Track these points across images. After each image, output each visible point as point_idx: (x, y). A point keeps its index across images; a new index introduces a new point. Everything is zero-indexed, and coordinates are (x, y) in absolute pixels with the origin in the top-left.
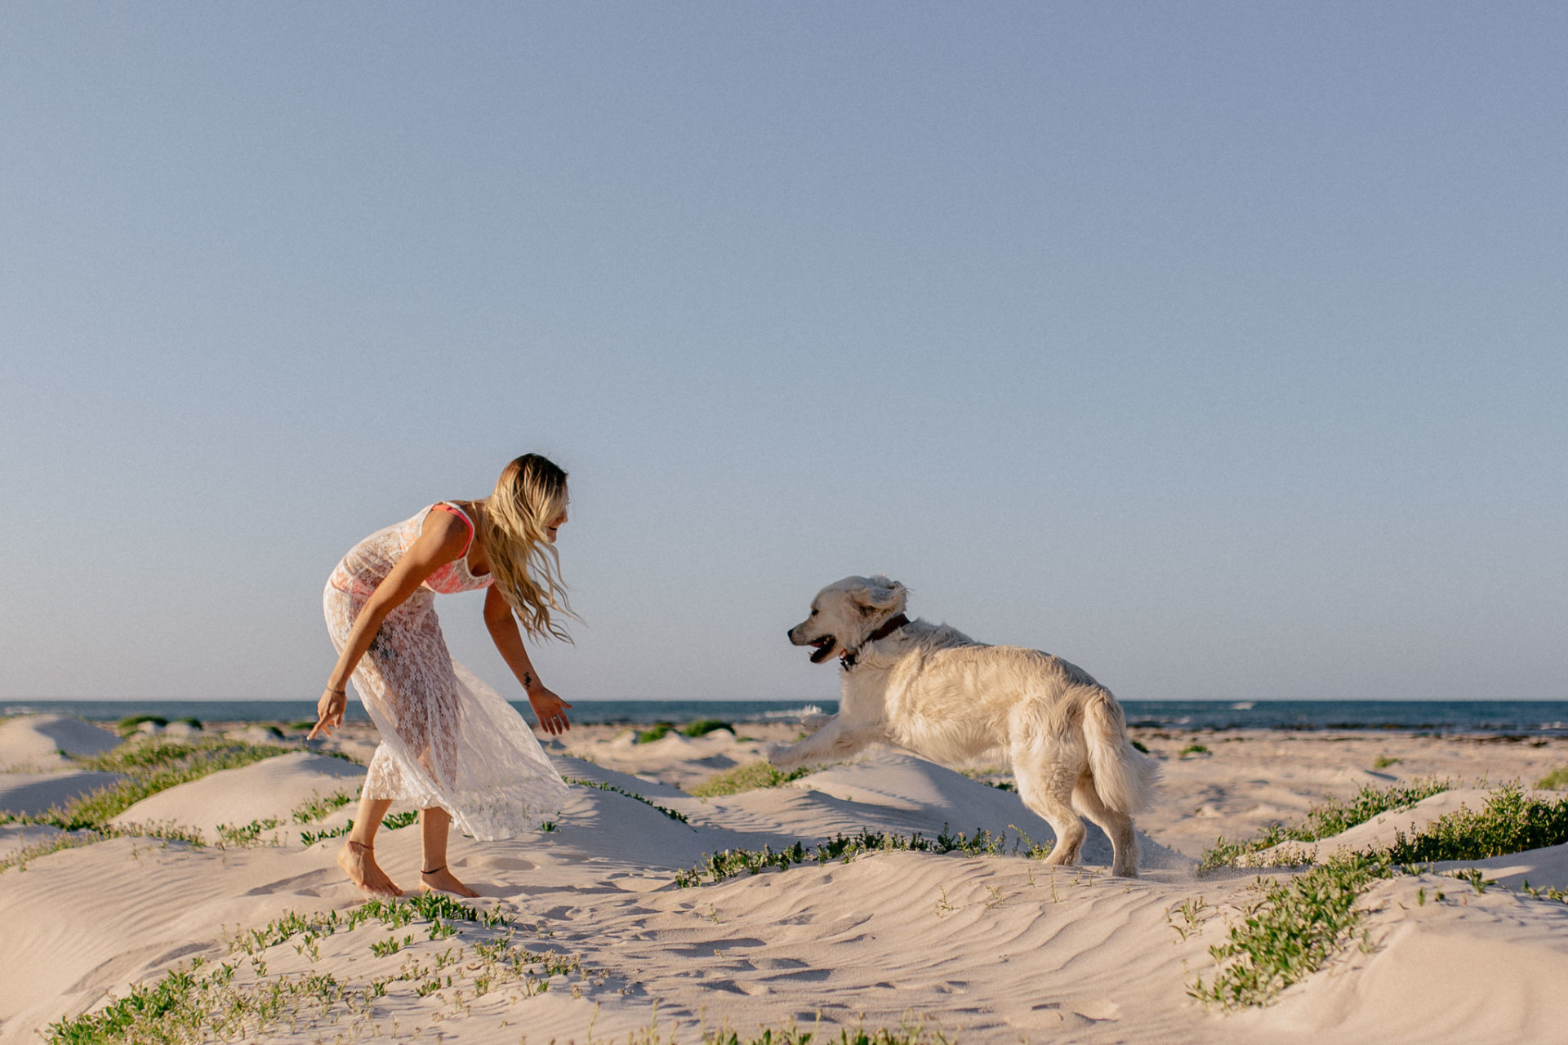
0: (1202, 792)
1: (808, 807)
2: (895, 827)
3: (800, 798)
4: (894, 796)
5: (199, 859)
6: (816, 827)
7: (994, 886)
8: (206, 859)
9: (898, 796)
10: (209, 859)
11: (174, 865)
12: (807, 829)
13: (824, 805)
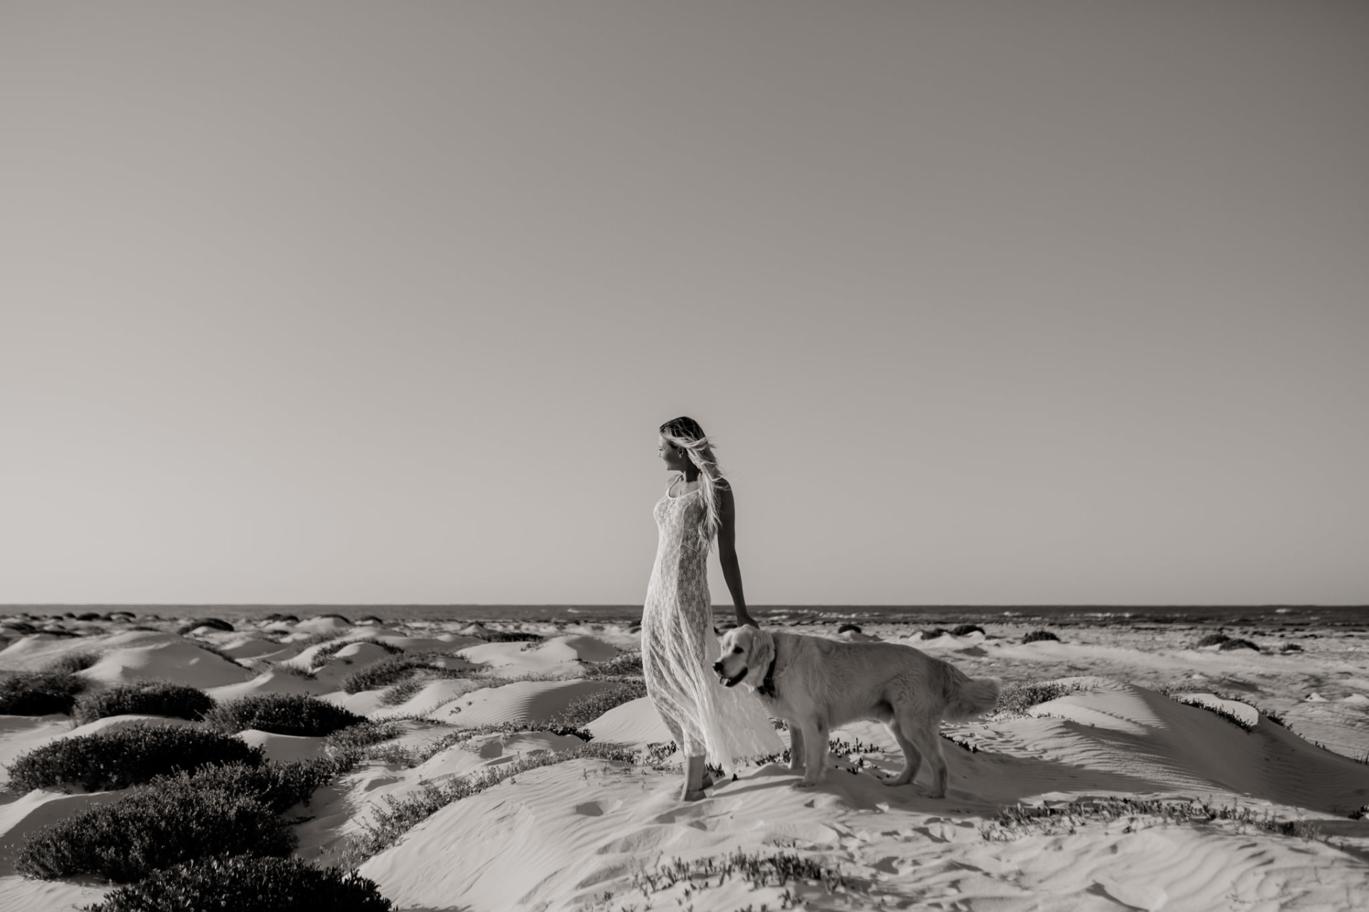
0: (1305, 681)
1: (1065, 735)
2: (1133, 754)
3: (1057, 727)
4: (1122, 718)
5: (628, 783)
6: (1073, 754)
7: (1281, 880)
8: (632, 782)
9: (1126, 718)
10: (634, 782)
11: (609, 787)
12: (1068, 755)
13: (1076, 733)
